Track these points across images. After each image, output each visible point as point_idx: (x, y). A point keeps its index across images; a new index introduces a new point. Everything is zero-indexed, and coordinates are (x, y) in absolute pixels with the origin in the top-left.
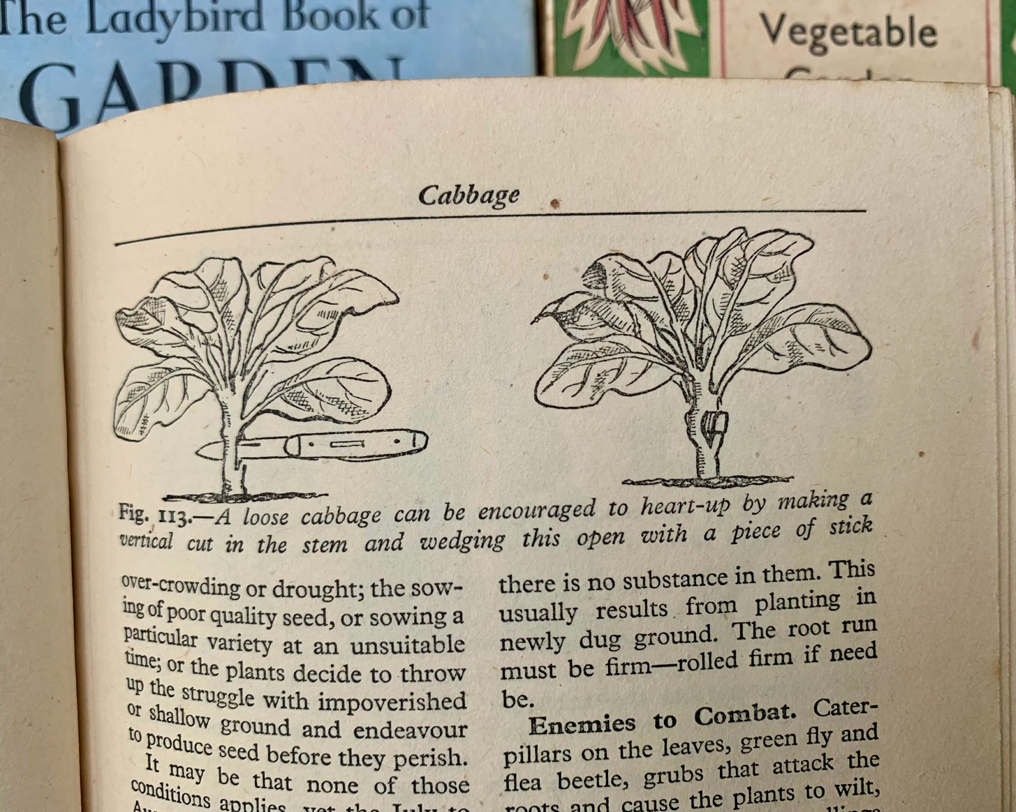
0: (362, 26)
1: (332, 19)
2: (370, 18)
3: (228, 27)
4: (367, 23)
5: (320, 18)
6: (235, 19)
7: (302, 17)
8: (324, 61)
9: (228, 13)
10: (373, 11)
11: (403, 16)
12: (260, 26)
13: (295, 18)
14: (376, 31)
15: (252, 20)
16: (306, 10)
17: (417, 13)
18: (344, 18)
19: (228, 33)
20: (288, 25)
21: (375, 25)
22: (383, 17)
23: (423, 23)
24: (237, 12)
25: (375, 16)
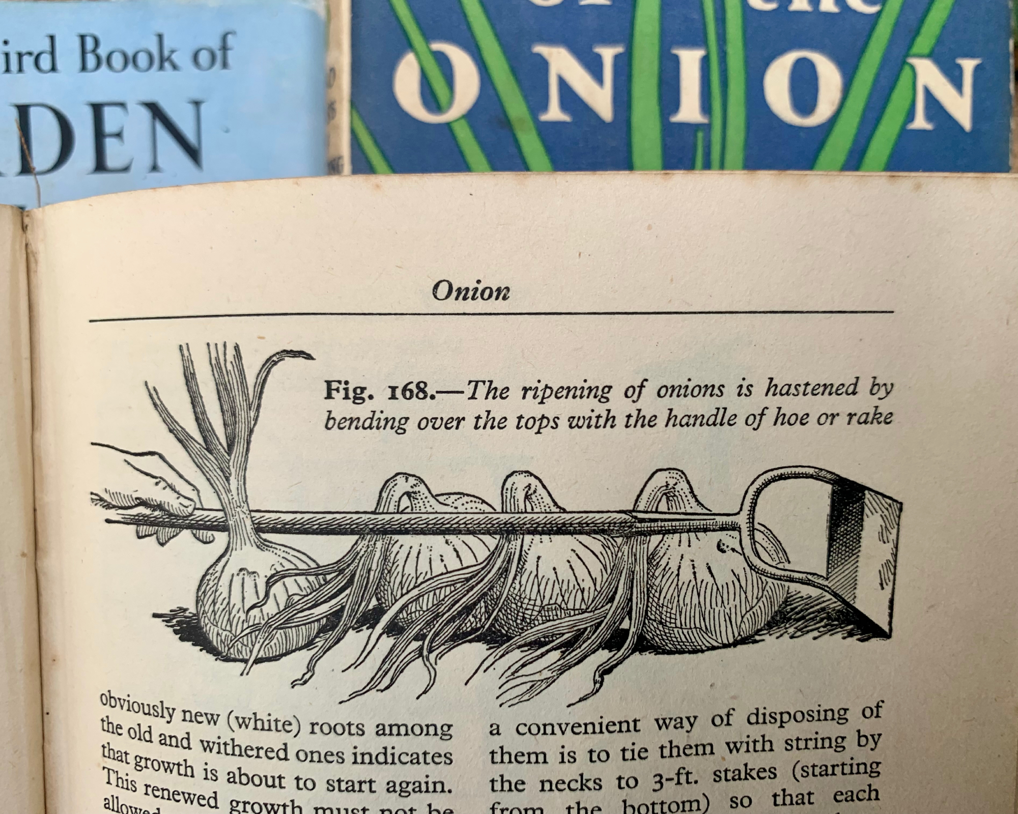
0: (161, 67)
1: (130, 60)
2: (169, 59)
3: (20, 70)
4: (167, 65)
5: (117, 61)
6: (28, 61)
7: (98, 58)
8: (122, 105)
9: (20, 55)
10: (173, 52)
11: (204, 57)
12: (54, 69)
13: (91, 60)
14: (176, 72)
15: (45, 62)
16: (103, 52)
17: (219, 54)
18: (143, 60)
19: (20, 75)
20: (84, 68)
21: (175, 67)
22: (182, 58)
23: (225, 65)
24: (30, 54)
25: (174, 57)
